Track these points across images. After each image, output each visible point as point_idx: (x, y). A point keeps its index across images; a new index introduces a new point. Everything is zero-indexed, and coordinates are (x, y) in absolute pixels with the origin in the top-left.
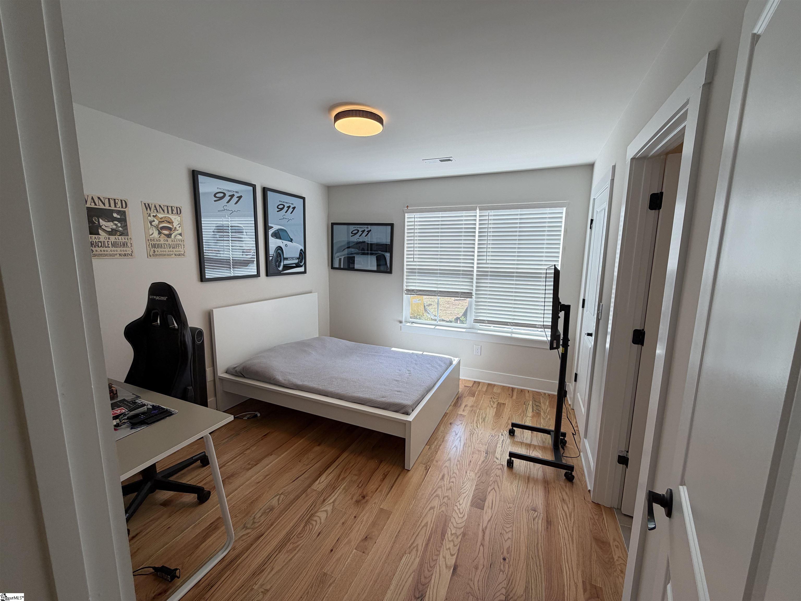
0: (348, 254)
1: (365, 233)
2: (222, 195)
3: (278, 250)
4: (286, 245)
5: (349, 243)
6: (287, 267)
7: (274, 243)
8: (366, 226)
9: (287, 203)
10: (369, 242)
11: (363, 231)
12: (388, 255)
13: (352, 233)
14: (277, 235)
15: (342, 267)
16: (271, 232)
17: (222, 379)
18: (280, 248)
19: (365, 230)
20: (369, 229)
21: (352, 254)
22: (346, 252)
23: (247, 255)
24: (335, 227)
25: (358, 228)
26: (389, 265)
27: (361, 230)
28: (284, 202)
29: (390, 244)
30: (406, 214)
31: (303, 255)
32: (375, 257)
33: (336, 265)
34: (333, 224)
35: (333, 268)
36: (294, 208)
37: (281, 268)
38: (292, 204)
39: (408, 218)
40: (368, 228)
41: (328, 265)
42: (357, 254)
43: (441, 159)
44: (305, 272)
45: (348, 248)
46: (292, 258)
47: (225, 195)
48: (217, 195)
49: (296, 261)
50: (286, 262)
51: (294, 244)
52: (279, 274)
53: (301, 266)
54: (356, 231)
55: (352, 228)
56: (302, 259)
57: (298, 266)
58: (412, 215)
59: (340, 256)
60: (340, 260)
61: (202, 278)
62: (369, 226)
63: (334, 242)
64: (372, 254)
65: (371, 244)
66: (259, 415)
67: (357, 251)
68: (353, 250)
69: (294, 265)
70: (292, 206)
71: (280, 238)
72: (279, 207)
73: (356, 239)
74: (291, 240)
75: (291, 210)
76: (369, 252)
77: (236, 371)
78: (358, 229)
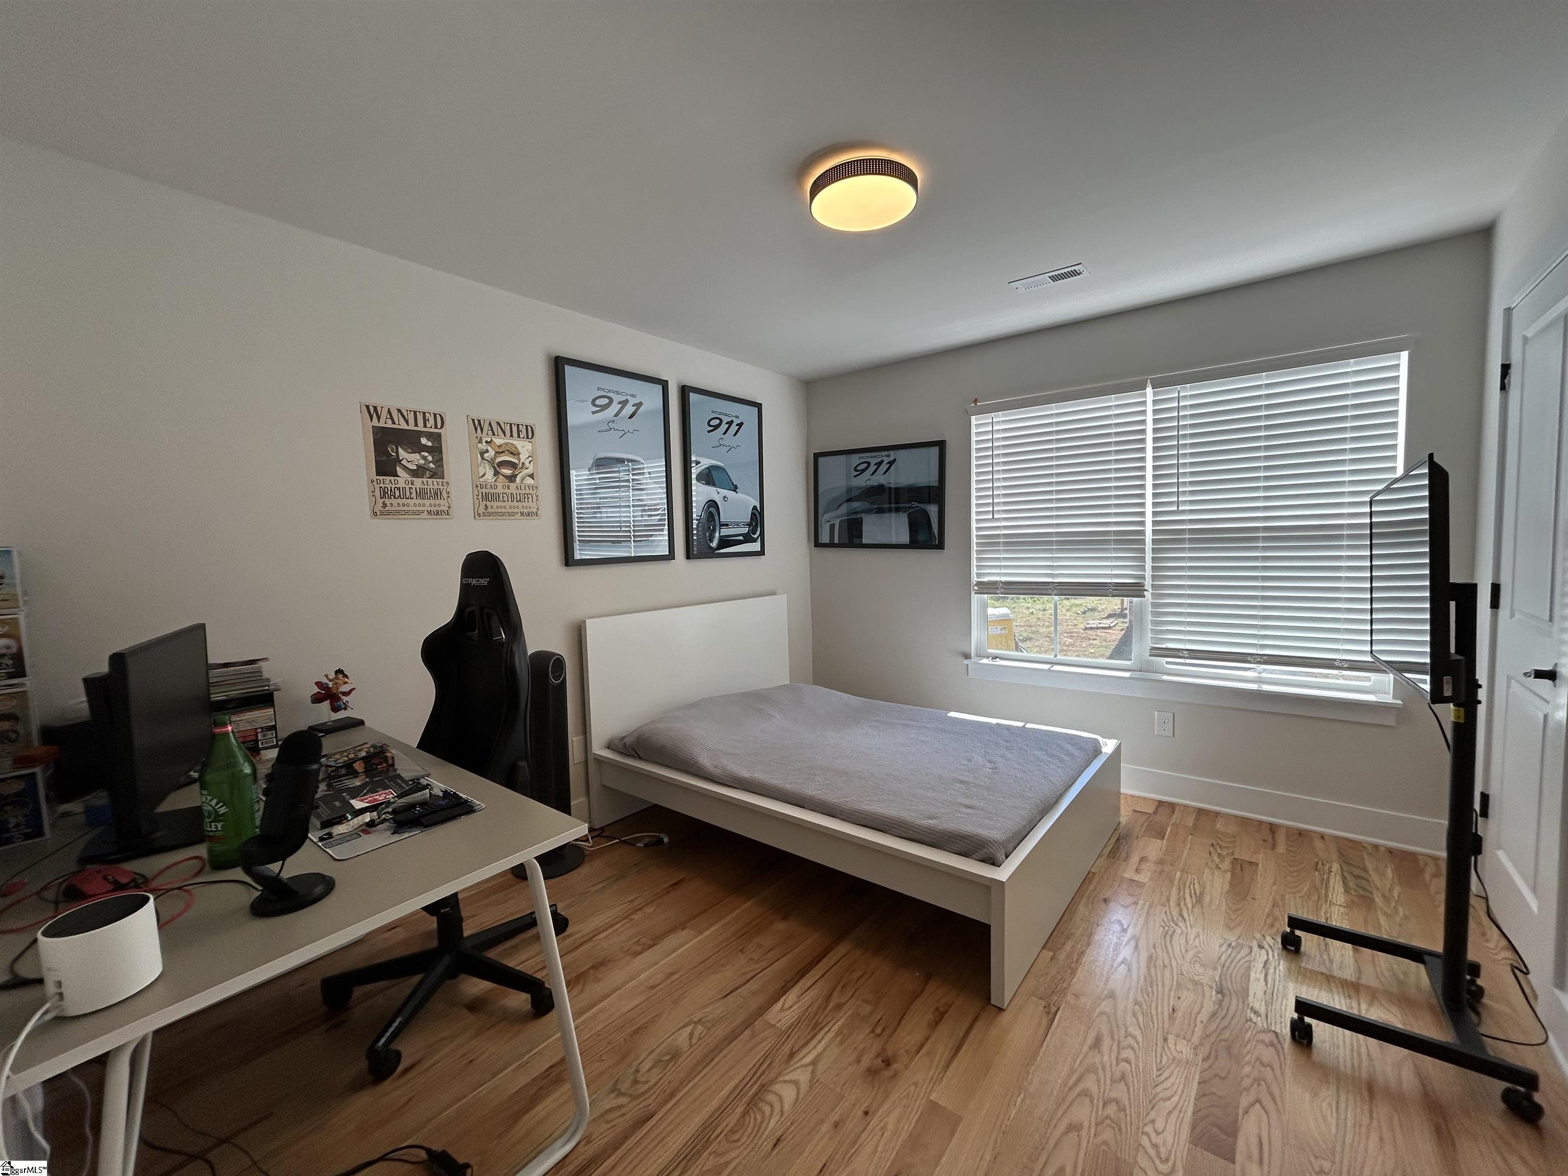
0: (849, 514)
1: (884, 467)
2: (606, 401)
3: (709, 507)
4: (725, 497)
5: (849, 490)
6: (726, 542)
7: (701, 493)
8: (886, 453)
9: (726, 415)
10: (893, 486)
11: (879, 464)
12: (933, 510)
13: (855, 470)
14: (708, 477)
15: (836, 541)
16: (695, 472)
17: (600, 761)
18: (712, 504)
19: (882, 461)
20: (892, 458)
21: (856, 513)
22: (844, 509)
23: (650, 516)
24: (820, 459)
25: (868, 457)
26: (936, 531)
27: (873, 461)
28: (720, 414)
29: (937, 484)
30: (973, 418)
31: (757, 518)
32: (906, 515)
33: (825, 538)
34: (817, 456)
35: (817, 544)
36: (740, 425)
37: (714, 544)
38: (737, 417)
39: (978, 426)
40: (889, 456)
41: (809, 540)
42: (868, 511)
43: (1053, 274)
44: (762, 553)
45: (849, 500)
46: (737, 525)
47: (611, 400)
48: (598, 402)
49: (745, 530)
50: (725, 532)
51: (740, 496)
52: (709, 554)
53: (755, 540)
54: (865, 465)
55: (855, 459)
56: (756, 526)
57: (748, 539)
58: (986, 418)
59: (832, 519)
60: (832, 527)
61: (568, 560)
62: (892, 453)
63: (820, 491)
64: (898, 510)
65: (897, 490)
66: (666, 840)
67: (867, 505)
68: (856, 505)
69: (741, 538)
70: (736, 421)
71: (714, 485)
72: (712, 423)
73: (865, 480)
74: (735, 489)
75: (734, 428)
76: (893, 506)
77: (625, 744)
78: (869, 460)
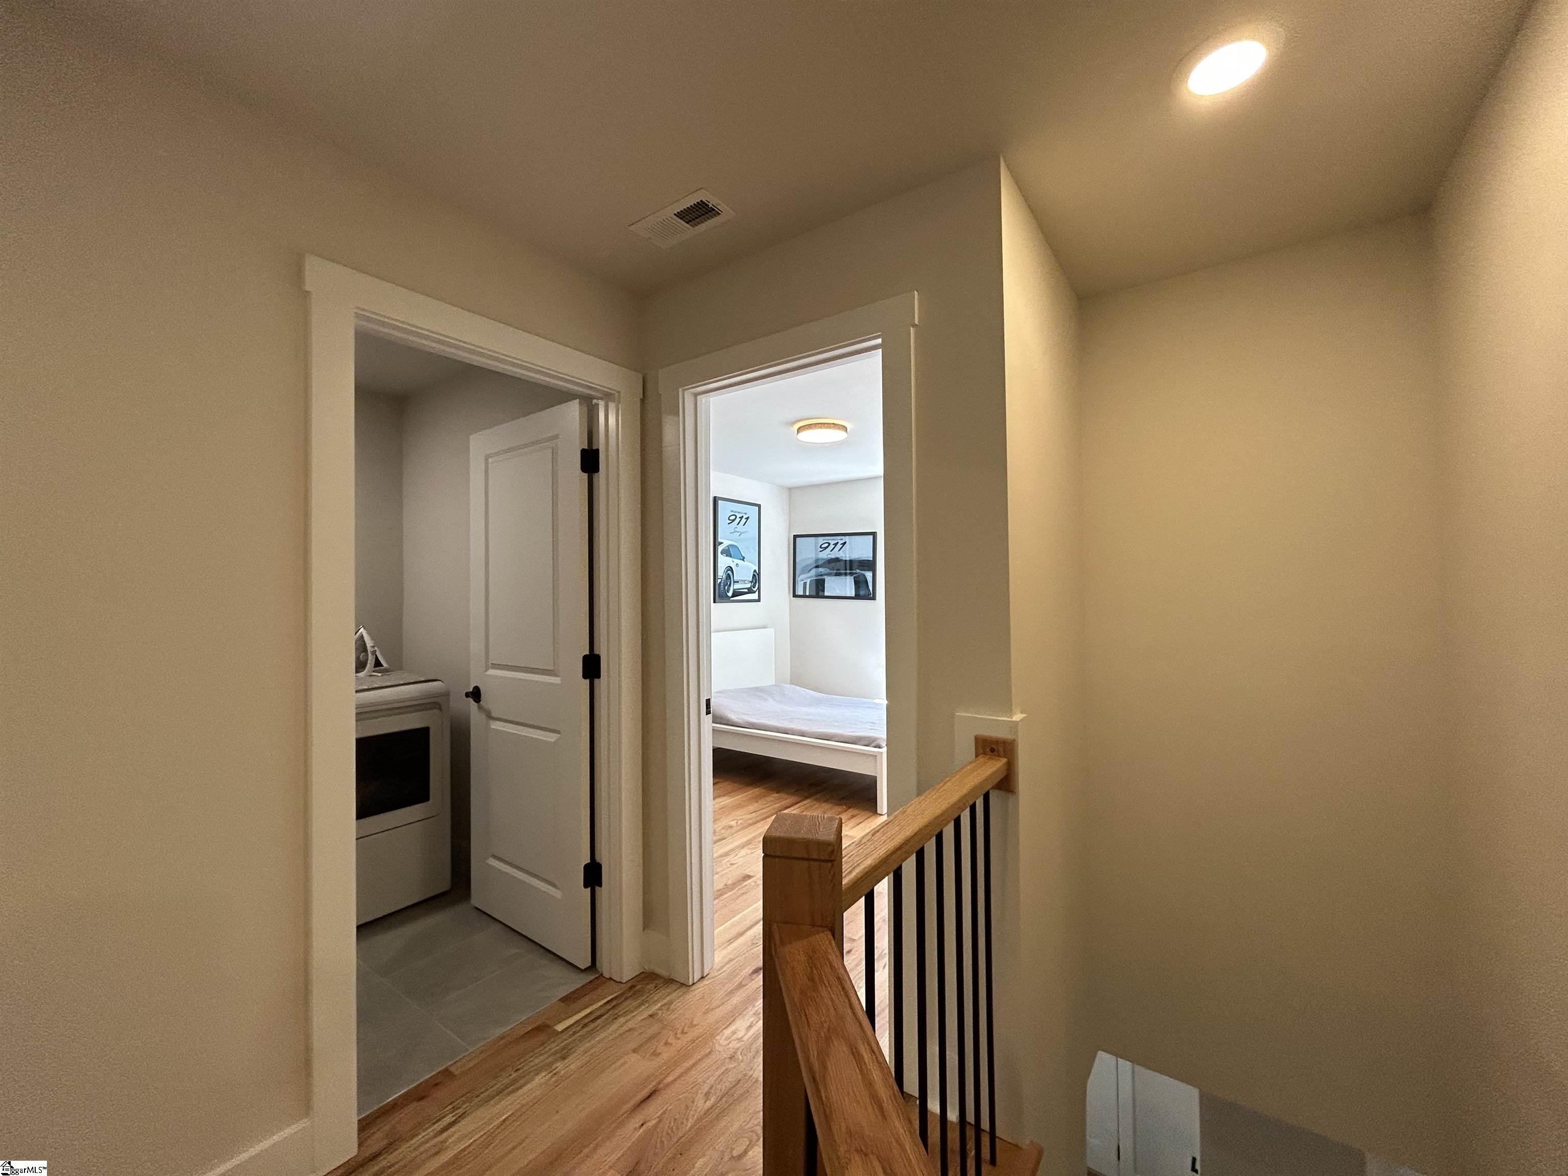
0: (816, 576)
1: (839, 546)
3: (727, 571)
4: (737, 564)
5: (817, 560)
6: (735, 594)
7: (724, 562)
8: (840, 537)
9: (739, 513)
10: (844, 559)
11: (836, 544)
12: (869, 575)
13: (821, 547)
14: (727, 553)
15: (807, 594)
16: (720, 548)
18: (730, 569)
20: (843, 542)
21: (821, 575)
22: (813, 572)
24: (798, 539)
26: (871, 589)
27: (832, 542)
28: (736, 512)
29: (872, 559)
31: (756, 577)
32: (852, 577)
33: (800, 592)
34: (795, 537)
35: (795, 596)
36: (747, 518)
37: (730, 594)
40: (842, 539)
41: (789, 593)
42: (829, 574)
44: (759, 600)
45: (817, 567)
46: (744, 581)
49: (749, 585)
50: (737, 586)
51: (746, 563)
52: (729, 600)
53: (755, 592)
54: (827, 545)
55: (821, 540)
56: (756, 583)
57: (750, 591)
59: (806, 579)
60: (805, 584)
63: (797, 560)
64: (846, 574)
65: (847, 561)
67: (828, 571)
68: (821, 570)
69: (746, 590)
70: (745, 516)
71: (731, 557)
72: (731, 518)
73: (826, 555)
74: (743, 559)
75: (744, 520)
76: (845, 571)
78: (829, 541)
